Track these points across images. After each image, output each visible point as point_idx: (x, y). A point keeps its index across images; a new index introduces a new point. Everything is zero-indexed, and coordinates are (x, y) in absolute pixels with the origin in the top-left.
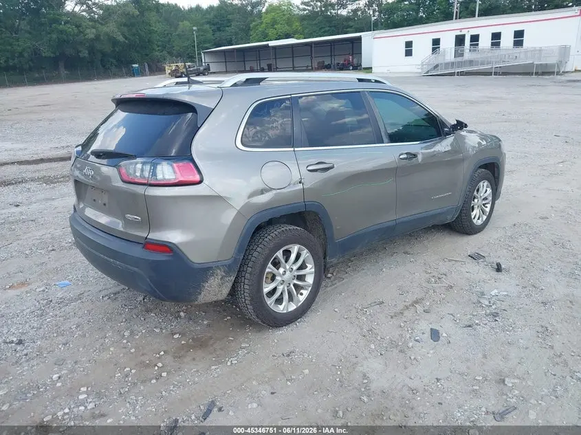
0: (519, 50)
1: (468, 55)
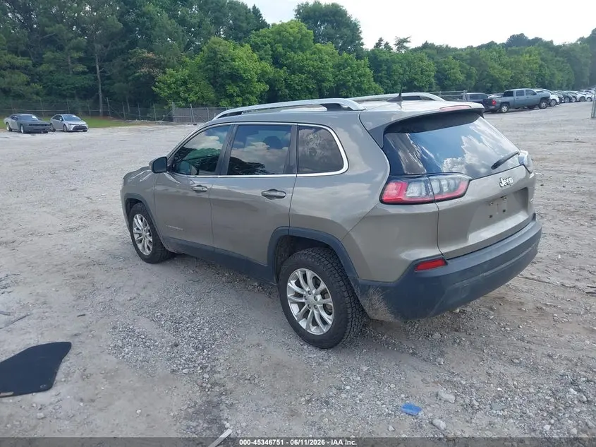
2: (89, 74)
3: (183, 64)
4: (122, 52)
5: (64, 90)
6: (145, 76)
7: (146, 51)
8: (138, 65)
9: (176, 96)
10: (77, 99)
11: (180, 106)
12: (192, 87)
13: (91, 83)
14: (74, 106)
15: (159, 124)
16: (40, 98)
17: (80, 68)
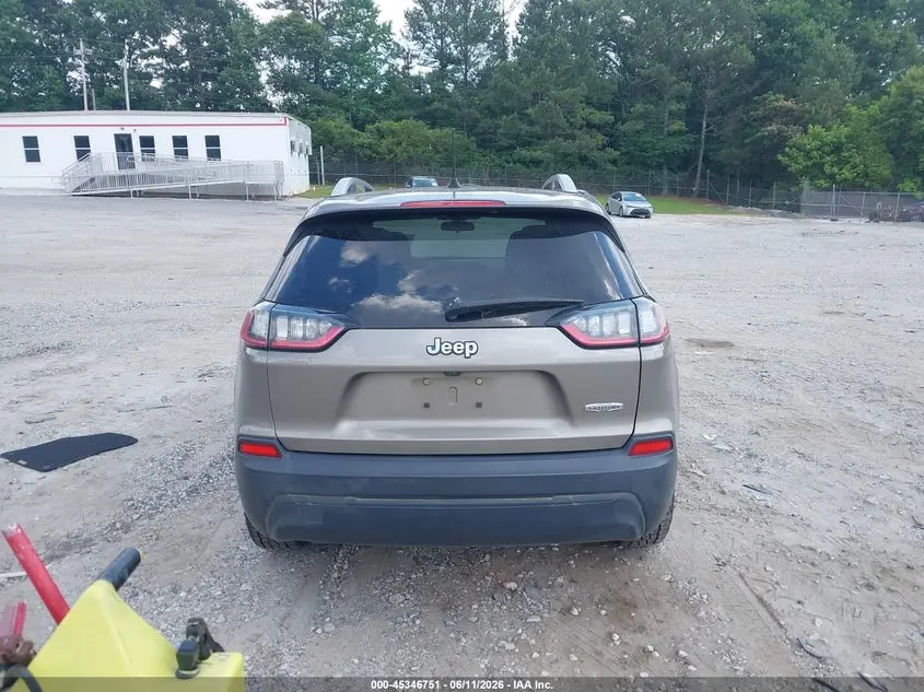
0: (215, 163)
1: (141, 168)
2: (689, 135)
3: (843, 117)
4: (747, 99)
5: (649, 157)
6: (771, 136)
7: (782, 96)
8: (766, 120)
9: (815, 171)
10: (665, 171)
11: (820, 189)
12: (851, 156)
13: (687, 147)
14: (659, 180)
15: (772, 215)
16: (615, 168)
17: (679, 125)
